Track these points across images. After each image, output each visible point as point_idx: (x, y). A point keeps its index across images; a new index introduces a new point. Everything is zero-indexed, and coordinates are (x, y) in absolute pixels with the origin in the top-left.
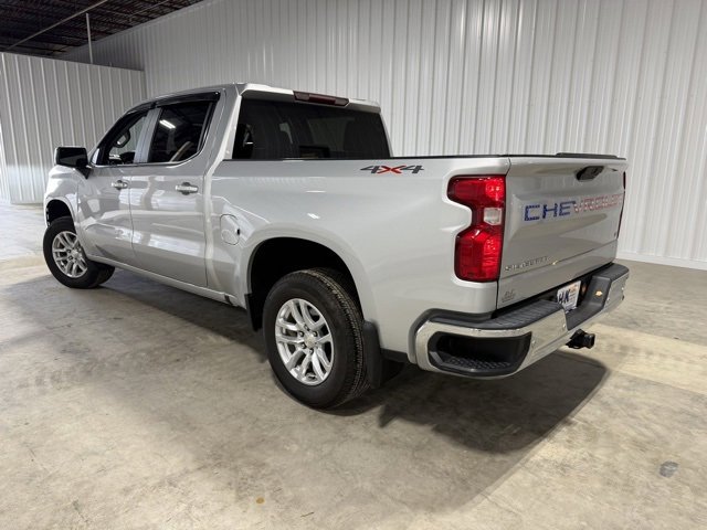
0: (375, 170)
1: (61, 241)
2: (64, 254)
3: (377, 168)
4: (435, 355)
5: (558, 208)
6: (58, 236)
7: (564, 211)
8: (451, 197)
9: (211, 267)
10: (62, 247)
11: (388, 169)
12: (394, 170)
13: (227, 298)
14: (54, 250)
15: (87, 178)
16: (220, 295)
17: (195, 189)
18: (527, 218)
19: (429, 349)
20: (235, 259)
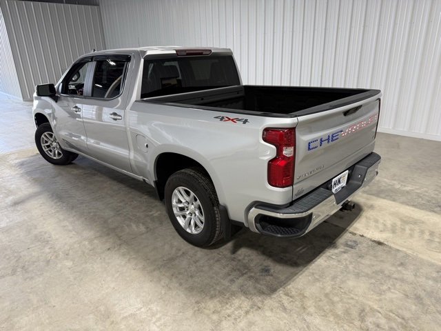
0: (222, 119)
1: (45, 139)
2: (48, 146)
3: (223, 118)
4: (258, 225)
5: (330, 138)
6: (43, 136)
7: (334, 138)
8: (265, 140)
9: (133, 163)
10: (47, 142)
11: (229, 119)
12: (232, 120)
13: (144, 180)
14: (42, 145)
15: (56, 102)
16: (141, 178)
17: (120, 118)
18: (309, 149)
19: (255, 222)
20: (147, 160)
